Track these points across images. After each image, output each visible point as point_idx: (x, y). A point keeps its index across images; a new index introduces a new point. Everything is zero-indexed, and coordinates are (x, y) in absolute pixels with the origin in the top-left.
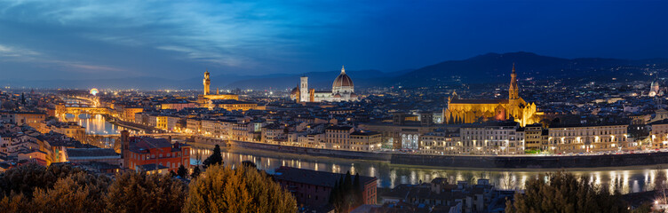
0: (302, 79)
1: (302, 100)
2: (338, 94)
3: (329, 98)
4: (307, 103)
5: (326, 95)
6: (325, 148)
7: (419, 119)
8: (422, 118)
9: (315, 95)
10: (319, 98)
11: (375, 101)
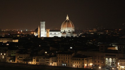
0: (41, 22)
1: (42, 36)
2: (64, 32)
3: (59, 35)
4: (45, 38)
5: (57, 33)
6: (56, 65)
7: (116, 48)
8: (118, 48)
9: (50, 33)
10: (52, 35)
11: (88, 37)
